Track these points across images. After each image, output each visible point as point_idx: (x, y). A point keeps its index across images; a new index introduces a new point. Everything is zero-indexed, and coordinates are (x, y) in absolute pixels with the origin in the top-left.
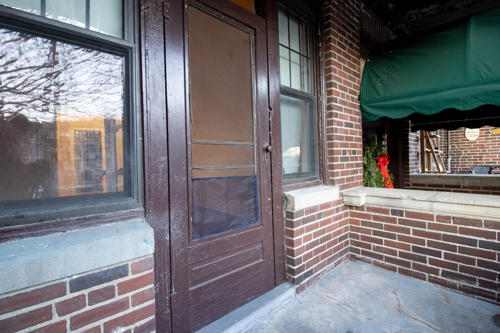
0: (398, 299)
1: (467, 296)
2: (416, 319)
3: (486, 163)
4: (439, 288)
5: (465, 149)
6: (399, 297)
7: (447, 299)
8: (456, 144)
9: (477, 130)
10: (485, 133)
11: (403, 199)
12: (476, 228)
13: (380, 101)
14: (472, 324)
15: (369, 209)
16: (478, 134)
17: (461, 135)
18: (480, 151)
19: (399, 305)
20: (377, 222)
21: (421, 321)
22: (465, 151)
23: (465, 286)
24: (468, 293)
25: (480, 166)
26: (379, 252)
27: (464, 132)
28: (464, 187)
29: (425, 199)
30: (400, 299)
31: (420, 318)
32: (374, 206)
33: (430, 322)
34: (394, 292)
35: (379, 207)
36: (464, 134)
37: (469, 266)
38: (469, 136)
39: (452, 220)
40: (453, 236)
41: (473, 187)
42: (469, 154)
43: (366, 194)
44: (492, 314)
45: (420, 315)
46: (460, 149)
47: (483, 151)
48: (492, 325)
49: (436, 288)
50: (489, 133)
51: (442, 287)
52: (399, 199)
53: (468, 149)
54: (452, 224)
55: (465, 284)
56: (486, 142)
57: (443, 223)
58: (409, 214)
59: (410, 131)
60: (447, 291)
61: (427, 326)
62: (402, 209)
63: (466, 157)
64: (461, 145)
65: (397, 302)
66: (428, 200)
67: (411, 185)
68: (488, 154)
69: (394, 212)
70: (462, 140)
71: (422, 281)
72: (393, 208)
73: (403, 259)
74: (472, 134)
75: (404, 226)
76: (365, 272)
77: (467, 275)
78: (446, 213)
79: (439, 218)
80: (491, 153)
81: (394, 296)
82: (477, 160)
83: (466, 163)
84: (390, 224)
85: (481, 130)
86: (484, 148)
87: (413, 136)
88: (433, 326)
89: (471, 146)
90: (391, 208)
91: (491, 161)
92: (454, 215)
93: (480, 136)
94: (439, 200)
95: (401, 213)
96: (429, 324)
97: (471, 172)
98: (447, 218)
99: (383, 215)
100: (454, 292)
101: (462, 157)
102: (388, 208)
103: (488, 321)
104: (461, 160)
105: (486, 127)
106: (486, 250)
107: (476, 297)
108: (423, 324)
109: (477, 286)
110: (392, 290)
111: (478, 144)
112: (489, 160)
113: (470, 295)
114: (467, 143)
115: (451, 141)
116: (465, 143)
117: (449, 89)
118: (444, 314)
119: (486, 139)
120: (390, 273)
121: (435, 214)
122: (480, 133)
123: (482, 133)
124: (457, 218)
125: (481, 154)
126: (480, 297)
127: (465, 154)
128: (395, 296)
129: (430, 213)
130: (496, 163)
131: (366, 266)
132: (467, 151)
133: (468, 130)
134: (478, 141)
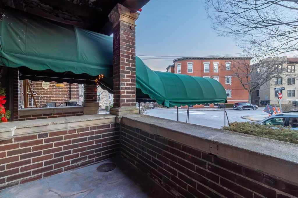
0: (56, 193)
1: (83, 167)
2: (74, 195)
3: (53, 101)
4: (70, 171)
5: (42, 93)
6: (55, 191)
7: (77, 174)
8: (37, 90)
9: (48, 83)
10: (52, 85)
11: (48, 125)
12: (87, 132)
13: (21, 54)
14: (94, 178)
15: (17, 139)
16: (49, 85)
17: (40, 85)
18: (49, 95)
19: (59, 195)
20: (25, 148)
21: (77, 194)
22: (42, 95)
23: (83, 163)
24: (83, 166)
25: (50, 103)
26: (27, 170)
27: (42, 83)
28: (54, 114)
29: (63, 122)
30: (57, 191)
31: (75, 193)
32: (22, 136)
33: (80, 190)
34: (50, 191)
35: (27, 135)
36: (42, 85)
37: (84, 151)
38: (44, 86)
39: (76, 131)
40: (77, 139)
41: (58, 114)
42: (44, 96)
43: (16, 128)
44: (96, 169)
45: (74, 191)
46: (39, 93)
47: (51, 95)
48: (100, 173)
49: (69, 172)
50: (54, 85)
51: (71, 170)
52: (46, 125)
53: (43, 93)
54: (77, 133)
55: (82, 162)
56: (52, 90)
57: (72, 134)
58: (52, 134)
59: (19, 79)
60: (75, 170)
61: (81, 194)
62: (47, 132)
63: (43, 98)
64: (39, 91)
65: (56, 195)
66: (65, 122)
67: (19, 117)
68: (54, 96)
69: (41, 136)
70: (40, 88)
71: (60, 173)
72: (40, 133)
73: (47, 166)
74: (46, 85)
75: (48, 143)
76: (17, 194)
77: (83, 157)
78: (74, 128)
79: (71, 131)
80: (55, 96)
81: (51, 193)
82: (48, 99)
83: (43, 101)
84: (37, 145)
85: (50, 84)
86: (52, 93)
87: (20, 83)
88: (83, 191)
89: (45, 91)
90: (38, 133)
91: (55, 100)
92: (77, 128)
93: (50, 87)
94: (71, 121)
95: (46, 135)
96: (81, 192)
97: (46, 106)
98: (74, 131)
99: (31, 140)
100: (77, 169)
101: (40, 98)
102: (36, 134)
103: (97, 172)
104: (40, 100)
105: (53, 82)
106: (91, 141)
107: (87, 165)
108: (78, 194)
109: (87, 160)
110: (48, 190)
111: (49, 91)
112: (54, 99)
113: (85, 166)
114: (43, 90)
115: (34, 88)
116: (42, 90)
117: (70, 61)
118: (82, 182)
119: (53, 88)
120: (37, 181)
121: (68, 130)
122: (50, 85)
123: (51, 85)
124: (79, 129)
125: (50, 96)
126: (89, 165)
127: (42, 96)
128: (53, 192)
129: (65, 130)
130: (57, 101)
131: (13, 189)
132: (43, 95)
133: (44, 82)
134: (49, 89)
